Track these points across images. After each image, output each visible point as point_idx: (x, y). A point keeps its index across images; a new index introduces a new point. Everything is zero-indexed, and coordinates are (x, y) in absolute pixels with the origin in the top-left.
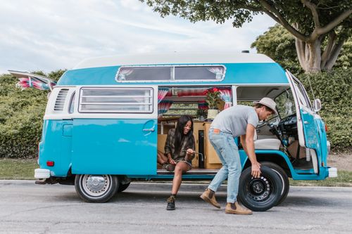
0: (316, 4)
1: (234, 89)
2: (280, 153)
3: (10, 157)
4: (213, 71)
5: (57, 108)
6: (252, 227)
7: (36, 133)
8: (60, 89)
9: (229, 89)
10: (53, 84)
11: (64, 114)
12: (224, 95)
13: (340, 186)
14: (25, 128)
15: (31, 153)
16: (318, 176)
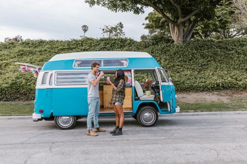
0: (180, 5)
1: (133, 71)
2: (154, 102)
3: (5, 101)
4: (122, 61)
5: (43, 83)
6: (140, 140)
7: (20, 86)
8: (43, 72)
9: (130, 71)
10: (40, 69)
11: (47, 86)
13: (185, 112)
14: (13, 84)
15: (18, 98)
16: (170, 112)
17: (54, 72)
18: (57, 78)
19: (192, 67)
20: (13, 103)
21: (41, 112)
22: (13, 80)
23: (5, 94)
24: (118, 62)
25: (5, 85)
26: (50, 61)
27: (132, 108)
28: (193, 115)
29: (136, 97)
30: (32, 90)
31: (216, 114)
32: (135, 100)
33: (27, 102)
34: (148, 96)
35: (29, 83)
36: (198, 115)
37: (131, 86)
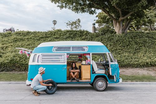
0: (121, 8)
1: (91, 54)
2: (105, 75)
3: (6, 71)
4: (84, 48)
5: (33, 61)
6: (96, 100)
7: (16, 62)
8: (34, 54)
9: (89, 54)
10: (31, 52)
11: (36, 63)
12: (88, 56)
13: (125, 82)
14: (11, 60)
15: (14, 69)
16: (116, 82)
17: (40, 54)
18: (42, 58)
19: (129, 51)
20: (11, 72)
22: (11, 58)
24: (81, 48)
25: (7, 61)
26: (39, 46)
27: (91, 79)
28: (131, 84)
29: (93, 72)
30: (23, 64)
31: (146, 84)
32: (93, 73)
33: (20, 73)
34: (102, 72)
35: (21, 60)
36: (134, 84)
37: (90, 64)
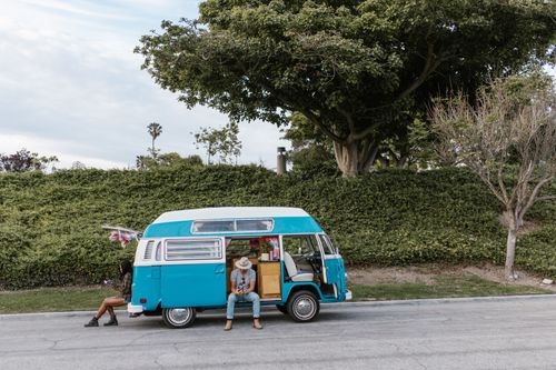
1: (280, 237)
2: (313, 284)
3: (48, 285)
4: (264, 223)
5: (146, 257)
8: (146, 241)
9: (277, 237)
10: (139, 236)
11: (152, 262)
12: (273, 242)
13: (361, 301)
14: (65, 255)
15: (71, 280)
16: (338, 300)
17: (163, 239)
18: (169, 250)
19: (374, 223)
20: (63, 289)
21: (143, 301)
22: (64, 249)
23: (49, 274)
24: (259, 224)
26: (155, 222)
27: (281, 294)
28: (375, 306)
29: (286, 278)
30: (97, 265)
31: (410, 304)
32: (285, 281)
33: (89, 288)
34: (307, 277)
35: (92, 254)
36: (382, 305)
37: (279, 261)
